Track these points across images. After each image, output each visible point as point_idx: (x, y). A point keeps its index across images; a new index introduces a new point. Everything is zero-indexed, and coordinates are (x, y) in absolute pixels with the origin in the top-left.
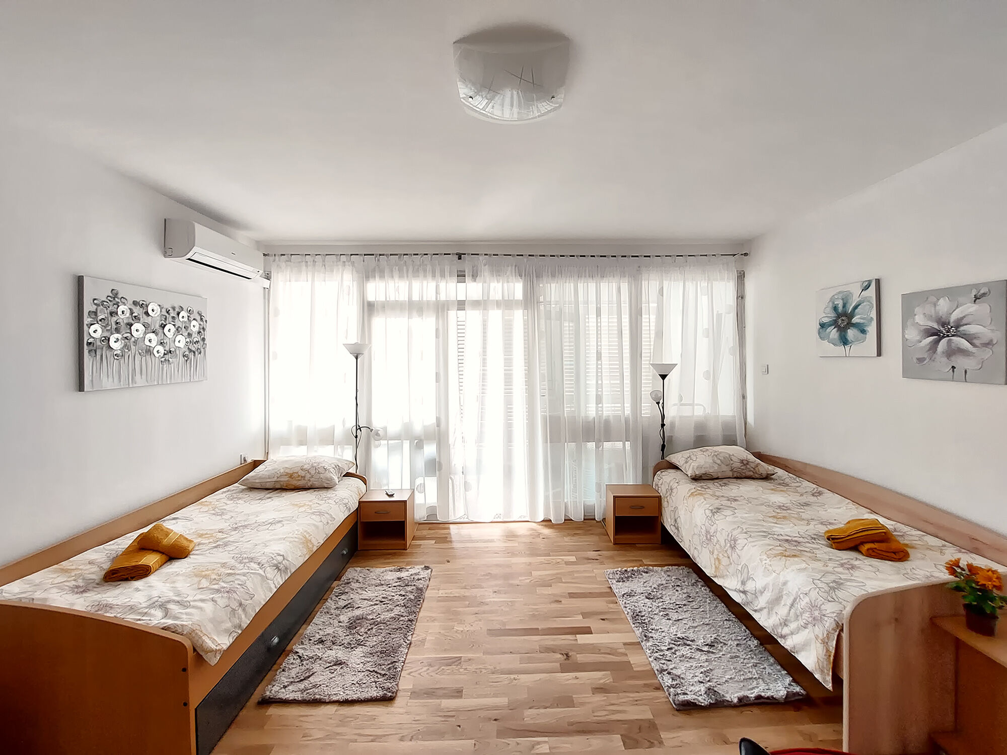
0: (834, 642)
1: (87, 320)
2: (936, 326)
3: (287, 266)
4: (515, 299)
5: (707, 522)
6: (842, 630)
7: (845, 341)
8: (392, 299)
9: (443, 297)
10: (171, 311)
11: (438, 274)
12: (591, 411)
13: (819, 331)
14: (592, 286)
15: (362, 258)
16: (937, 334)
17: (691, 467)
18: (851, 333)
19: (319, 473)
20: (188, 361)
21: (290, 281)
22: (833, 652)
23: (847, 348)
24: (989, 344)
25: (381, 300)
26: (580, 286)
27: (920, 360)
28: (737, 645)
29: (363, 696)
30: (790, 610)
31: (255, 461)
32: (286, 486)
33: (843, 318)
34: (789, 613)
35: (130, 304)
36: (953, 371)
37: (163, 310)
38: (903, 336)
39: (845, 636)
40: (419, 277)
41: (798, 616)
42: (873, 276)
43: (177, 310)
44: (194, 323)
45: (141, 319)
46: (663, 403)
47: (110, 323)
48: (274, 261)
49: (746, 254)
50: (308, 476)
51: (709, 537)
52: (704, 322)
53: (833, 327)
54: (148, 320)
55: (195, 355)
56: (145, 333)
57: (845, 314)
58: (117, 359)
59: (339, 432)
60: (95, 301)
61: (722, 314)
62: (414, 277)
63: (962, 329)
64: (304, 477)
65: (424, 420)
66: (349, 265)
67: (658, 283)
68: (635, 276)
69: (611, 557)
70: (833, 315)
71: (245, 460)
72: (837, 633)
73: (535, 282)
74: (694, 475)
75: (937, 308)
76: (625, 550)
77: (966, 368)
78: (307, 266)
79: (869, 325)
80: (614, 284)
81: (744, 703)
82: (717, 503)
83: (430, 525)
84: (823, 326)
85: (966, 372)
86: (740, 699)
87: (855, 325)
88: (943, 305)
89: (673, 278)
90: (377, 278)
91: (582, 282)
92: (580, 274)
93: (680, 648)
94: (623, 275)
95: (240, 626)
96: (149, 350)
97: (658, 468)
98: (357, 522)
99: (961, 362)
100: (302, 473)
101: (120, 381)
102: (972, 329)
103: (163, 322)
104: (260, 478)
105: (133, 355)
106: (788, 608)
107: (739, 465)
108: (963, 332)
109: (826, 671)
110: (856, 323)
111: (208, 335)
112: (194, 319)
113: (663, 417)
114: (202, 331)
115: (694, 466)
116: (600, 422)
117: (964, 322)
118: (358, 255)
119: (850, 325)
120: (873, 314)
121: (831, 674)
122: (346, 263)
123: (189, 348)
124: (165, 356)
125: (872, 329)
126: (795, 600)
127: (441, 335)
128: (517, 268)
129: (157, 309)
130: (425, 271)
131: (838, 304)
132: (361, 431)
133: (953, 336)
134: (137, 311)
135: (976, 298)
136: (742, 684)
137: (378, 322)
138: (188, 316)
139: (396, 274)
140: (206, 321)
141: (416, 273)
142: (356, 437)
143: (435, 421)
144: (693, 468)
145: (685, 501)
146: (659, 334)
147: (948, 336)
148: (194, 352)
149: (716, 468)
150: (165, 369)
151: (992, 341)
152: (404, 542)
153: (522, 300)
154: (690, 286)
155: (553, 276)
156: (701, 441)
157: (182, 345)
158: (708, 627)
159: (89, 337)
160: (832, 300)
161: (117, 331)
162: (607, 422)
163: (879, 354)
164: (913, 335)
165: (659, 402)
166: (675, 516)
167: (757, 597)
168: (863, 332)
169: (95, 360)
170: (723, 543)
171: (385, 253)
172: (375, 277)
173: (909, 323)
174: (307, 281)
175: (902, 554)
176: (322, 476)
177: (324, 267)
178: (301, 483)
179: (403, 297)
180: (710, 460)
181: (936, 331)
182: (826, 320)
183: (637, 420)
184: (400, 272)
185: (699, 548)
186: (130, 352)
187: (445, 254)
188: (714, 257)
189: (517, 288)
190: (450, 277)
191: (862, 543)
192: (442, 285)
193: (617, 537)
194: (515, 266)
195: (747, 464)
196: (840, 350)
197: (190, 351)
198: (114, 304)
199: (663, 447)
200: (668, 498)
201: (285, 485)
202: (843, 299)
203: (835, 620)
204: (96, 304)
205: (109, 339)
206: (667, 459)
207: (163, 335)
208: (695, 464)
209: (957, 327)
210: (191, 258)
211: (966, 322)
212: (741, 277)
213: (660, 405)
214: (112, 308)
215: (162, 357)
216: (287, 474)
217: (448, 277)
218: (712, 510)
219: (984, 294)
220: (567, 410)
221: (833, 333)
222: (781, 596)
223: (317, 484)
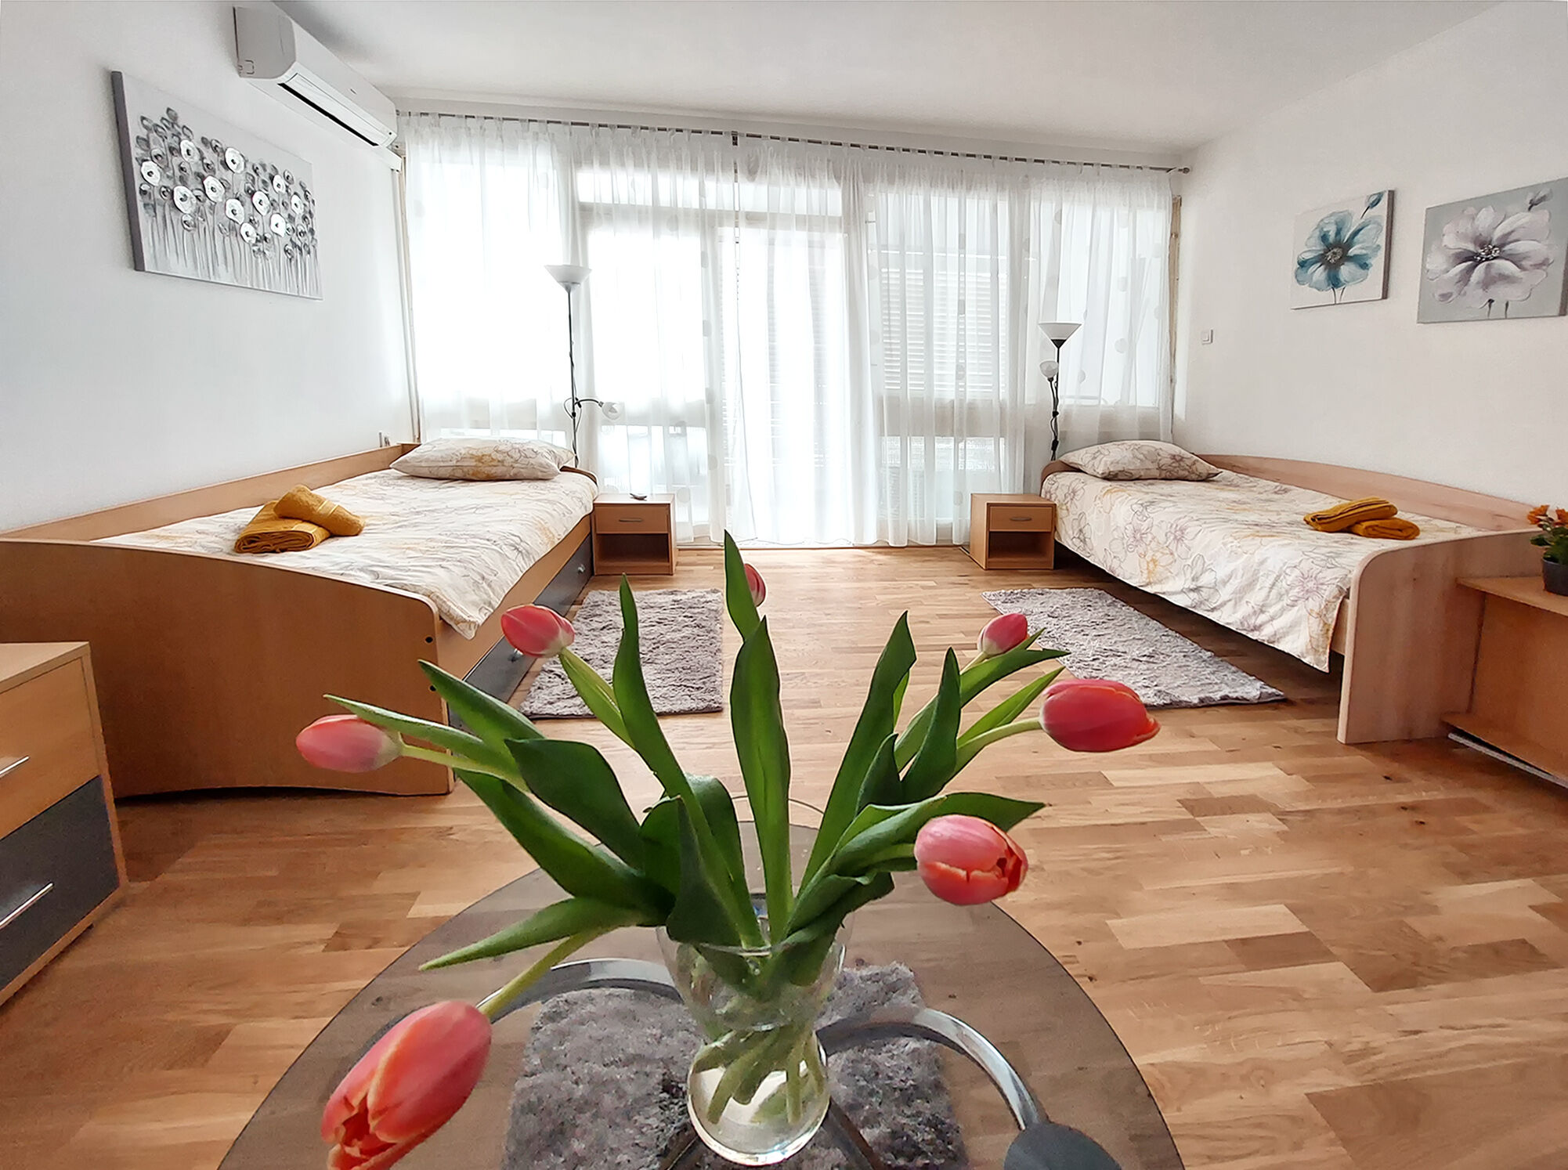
0: (1336, 612)
1: (136, 152)
2: (1471, 247)
3: (433, 132)
4: (829, 214)
5: (1135, 518)
6: (1347, 597)
7: (1334, 282)
8: (624, 201)
9: (711, 204)
10: (260, 170)
11: (700, 165)
12: (946, 390)
13: (1296, 271)
14: (953, 202)
15: (567, 128)
16: (1472, 259)
17: (1102, 463)
18: (1346, 271)
19: (526, 457)
20: (293, 262)
21: (440, 162)
22: (1333, 624)
23: (1338, 291)
24: (1544, 264)
25: (606, 202)
26: (934, 201)
27: (1445, 297)
28: (1185, 656)
29: (676, 708)
30: (1270, 592)
31: (403, 445)
32: (473, 474)
33: (1335, 250)
34: (1268, 596)
35: (197, 137)
36: (1490, 306)
37: (248, 165)
38: (1423, 266)
39: (1351, 604)
40: (668, 167)
41: (1281, 596)
42: (1384, 187)
43: (269, 170)
44: (295, 199)
45: (217, 172)
46: (1057, 382)
47: (170, 166)
48: (408, 123)
49: (1186, 170)
50: (509, 460)
51: (1138, 536)
52: (1121, 268)
53: (1319, 264)
54: (227, 176)
55: (301, 253)
56: (226, 198)
57: (1338, 244)
58: (189, 231)
59: (544, 409)
60: (145, 121)
61: (1145, 259)
62: (659, 167)
63: (1507, 248)
64: (502, 462)
65: (688, 393)
66: (545, 140)
67: (1054, 205)
68: (1020, 189)
69: (988, 582)
70: (1319, 248)
71: (387, 443)
72: (1340, 601)
73: (862, 188)
74: (1107, 472)
75: (1477, 223)
76: (1006, 575)
77: (1509, 299)
78: (469, 135)
79: (1376, 256)
80: (987, 201)
81: (1206, 704)
82: (1148, 498)
83: (699, 552)
84: (1303, 264)
85: (1507, 305)
86: (1201, 700)
87: (1355, 259)
88: (1485, 220)
89: (1076, 198)
90: (596, 165)
91: (937, 194)
92: (935, 181)
93: (1109, 658)
94: (1000, 186)
95: (490, 604)
96: (234, 228)
97: (1047, 472)
98: (591, 533)
99: (1500, 293)
100: (500, 457)
101: (196, 267)
102: (1521, 247)
103: (249, 185)
104: (427, 460)
105: (211, 229)
106: (1267, 590)
107: (1169, 461)
108: (1509, 252)
109: (1321, 650)
110: (1355, 255)
111: (317, 223)
112: (295, 194)
113: (1056, 401)
114: (308, 216)
115: (1106, 461)
116: (961, 407)
117: (1512, 238)
118: (559, 122)
119: (1345, 258)
120: (1382, 241)
121: (1328, 651)
122: (540, 135)
123: (291, 240)
124: (258, 244)
125: (1377, 263)
126: (1279, 576)
127: (709, 260)
128: (831, 163)
129: (239, 160)
130: (679, 159)
131: (1328, 232)
132: (580, 406)
133: (1495, 258)
134: (210, 157)
135: (1532, 204)
136: (1200, 689)
137: (599, 238)
138: (287, 187)
139: (630, 163)
140: (313, 201)
141: (663, 163)
142: (574, 414)
143: (703, 397)
144: (1106, 464)
145: (1098, 501)
146: (1054, 282)
147: (1487, 259)
148: (300, 249)
149: (1138, 465)
150: (260, 265)
151: (1547, 259)
152: (667, 564)
153: (840, 218)
154: (1103, 215)
155: (891, 182)
156: (1107, 437)
157: (281, 230)
158: (1140, 642)
159: (143, 181)
160: (1319, 227)
161: (183, 181)
162: (972, 408)
163: (1385, 296)
164: (1438, 262)
165: (1052, 379)
166: (1079, 525)
167: (1217, 590)
168: (1365, 266)
169: (155, 223)
170: (1162, 539)
171: (608, 123)
172: (592, 163)
173: (1434, 247)
174: (472, 163)
175: (1410, 531)
176: (532, 461)
177: (500, 139)
178: (498, 471)
179: (643, 198)
180: (1129, 455)
181: (1471, 255)
182: (1308, 256)
183: (1016, 405)
184: (634, 156)
185: (1121, 556)
186: (206, 223)
187: (712, 133)
188: (1139, 170)
189: (831, 197)
190: (723, 169)
191: (1358, 523)
192: (710, 184)
193: (990, 560)
194: (829, 161)
195: (1181, 460)
196: (1328, 295)
197: (295, 245)
198: (174, 135)
199: (1055, 444)
200: (1068, 505)
201: (471, 472)
202: (1336, 224)
203: (1337, 586)
204: (146, 127)
205: (172, 192)
206: (1062, 459)
207: (251, 207)
208: (1108, 459)
209: (1501, 246)
210: (287, 84)
211: (1515, 238)
212: (1177, 204)
213: (1053, 382)
214: (172, 141)
215: (254, 245)
216: (472, 457)
217: (720, 173)
218: (1142, 504)
219: (1543, 199)
220: (914, 388)
221: (1319, 273)
222: (1257, 579)
223: (525, 473)
